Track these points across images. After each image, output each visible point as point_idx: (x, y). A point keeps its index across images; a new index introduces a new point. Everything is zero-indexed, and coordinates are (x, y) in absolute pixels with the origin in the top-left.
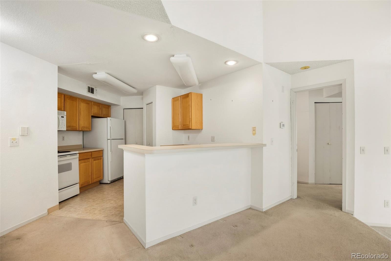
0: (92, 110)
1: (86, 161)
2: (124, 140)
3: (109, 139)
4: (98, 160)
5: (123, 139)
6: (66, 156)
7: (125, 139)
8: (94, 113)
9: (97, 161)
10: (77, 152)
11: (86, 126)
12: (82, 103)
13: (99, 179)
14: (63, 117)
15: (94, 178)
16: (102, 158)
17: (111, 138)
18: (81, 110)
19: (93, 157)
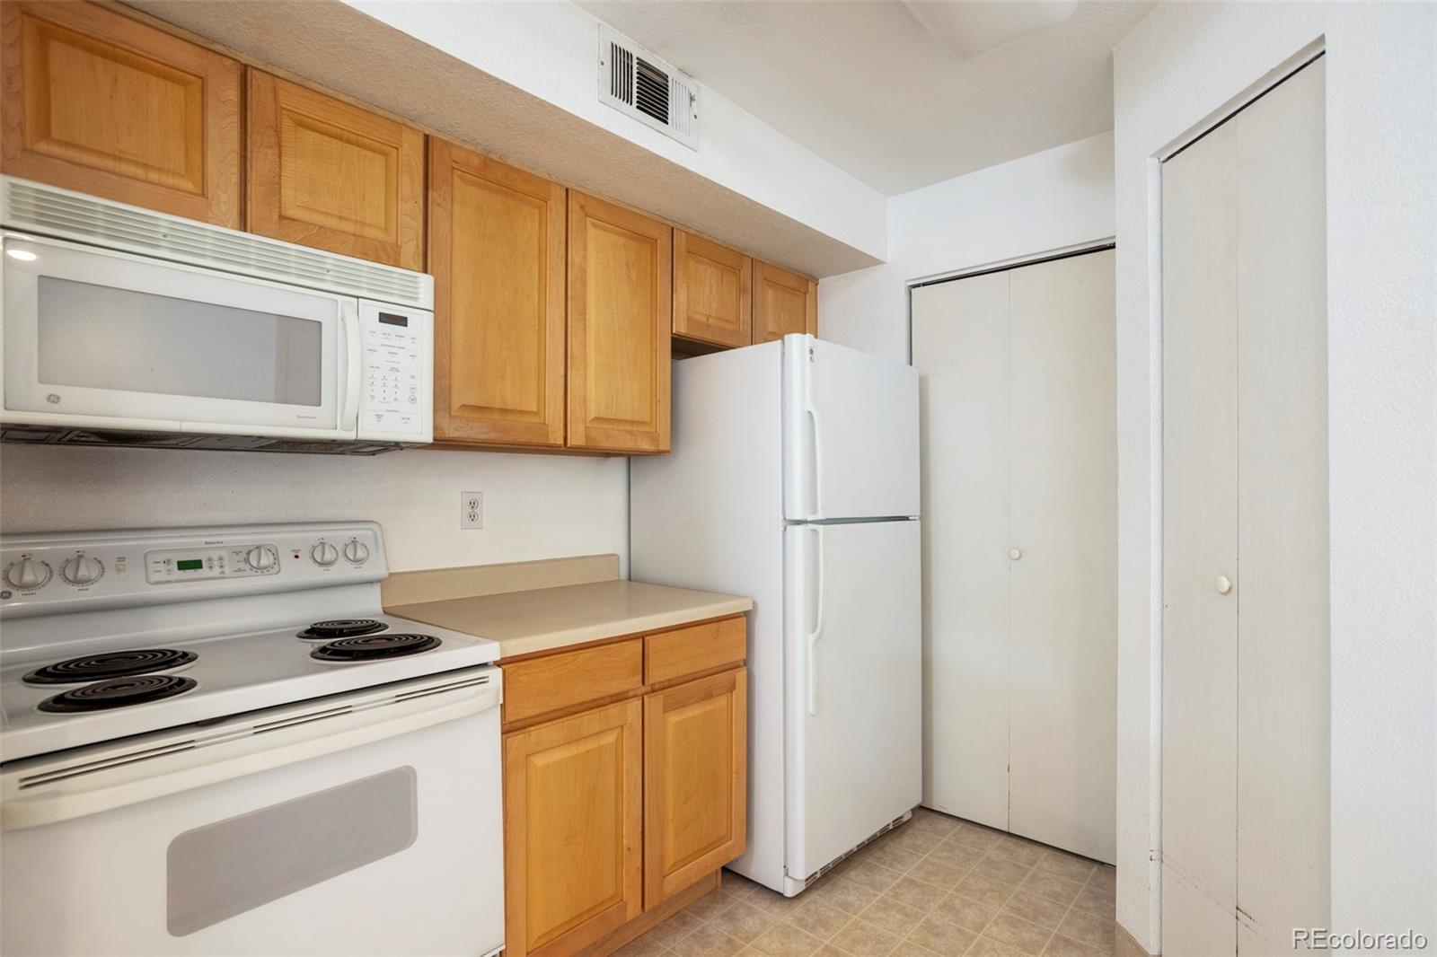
0: (681, 296)
1: (589, 721)
2: (919, 522)
3: (799, 522)
4: (709, 696)
5: (906, 518)
6: (346, 711)
7: (924, 517)
8: (698, 317)
9: (694, 711)
10: (490, 651)
11: (629, 418)
12: (595, 226)
13: (711, 861)
14: (402, 321)
15: (670, 861)
16: (741, 675)
17: (815, 512)
18: (584, 283)
19: (655, 676)
